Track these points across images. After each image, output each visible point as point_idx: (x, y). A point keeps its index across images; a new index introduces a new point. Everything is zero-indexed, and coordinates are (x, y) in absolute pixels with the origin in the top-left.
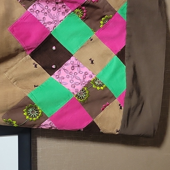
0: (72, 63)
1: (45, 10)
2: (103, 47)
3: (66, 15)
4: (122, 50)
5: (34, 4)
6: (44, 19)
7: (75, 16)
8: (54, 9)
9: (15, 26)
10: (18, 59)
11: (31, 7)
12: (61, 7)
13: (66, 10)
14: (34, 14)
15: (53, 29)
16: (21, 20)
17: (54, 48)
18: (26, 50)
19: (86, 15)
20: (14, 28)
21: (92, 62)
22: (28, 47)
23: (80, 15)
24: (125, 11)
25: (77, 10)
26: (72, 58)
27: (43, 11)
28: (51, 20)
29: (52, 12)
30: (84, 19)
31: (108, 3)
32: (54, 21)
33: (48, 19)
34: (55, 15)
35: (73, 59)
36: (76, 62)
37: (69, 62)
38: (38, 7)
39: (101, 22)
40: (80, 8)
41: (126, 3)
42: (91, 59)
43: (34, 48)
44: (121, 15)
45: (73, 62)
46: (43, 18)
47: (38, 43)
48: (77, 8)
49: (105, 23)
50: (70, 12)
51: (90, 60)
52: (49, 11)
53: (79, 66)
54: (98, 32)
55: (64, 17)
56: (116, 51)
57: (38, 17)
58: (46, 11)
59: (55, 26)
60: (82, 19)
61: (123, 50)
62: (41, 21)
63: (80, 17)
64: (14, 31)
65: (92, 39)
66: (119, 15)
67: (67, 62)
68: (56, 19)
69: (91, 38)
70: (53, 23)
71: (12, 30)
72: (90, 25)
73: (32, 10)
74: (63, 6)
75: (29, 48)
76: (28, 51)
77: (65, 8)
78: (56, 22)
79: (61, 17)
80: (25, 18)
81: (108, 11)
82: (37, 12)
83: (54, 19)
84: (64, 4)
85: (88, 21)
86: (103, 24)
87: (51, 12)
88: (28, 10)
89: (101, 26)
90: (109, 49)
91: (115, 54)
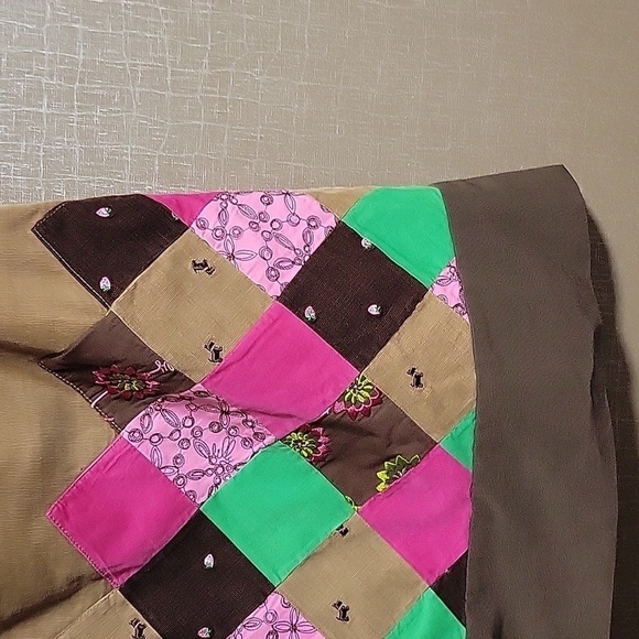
0: (270, 618)
1: (183, 430)
2: (388, 559)
3: (255, 449)
4: (453, 568)
5: (144, 412)
6: (179, 461)
7: (288, 453)
8: (216, 427)
9: (74, 497)
10: (79, 607)
11: (134, 424)
12: (239, 424)
13: (256, 434)
14: (145, 449)
15: (210, 494)
16: (98, 470)
17: (209, 561)
18: (108, 576)
19: (329, 450)
20: (70, 506)
21: (344, 617)
22: (116, 566)
23: (306, 451)
24: (469, 441)
25: (296, 436)
26: (271, 598)
27: (176, 435)
28: (204, 464)
29: (208, 437)
30: (320, 462)
31: (406, 416)
32: (213, 467)
33: (193, 460)
34: (219, 447)
35: (273, 603)
36: (285, 615)
37: (259, 613)
38: (158, 423)
39: (382, 475)
40: (305, 429)
41: (472, 416)
42: (340, 603)
43: (136, 567)
44: (454, 454)
45: (275, 615)
46: (176, 458)
47: (154, 550)
48: (296, 432)
49: (396, 479)
50: (270, 439)
51: (334, 605)
52: (197, 433)
53: (294, 628)
54: (369, 505)
55: (250, 452)
56: (431, 572)
57: (156, 456)
58: (186, 433)
59: (216, 486)
60: (311, 463)
61: (459, 568)
62: (168, 471)
63: (306, 455)
64: (67, 518)
65: (346, 531)
66: (444, 455)
67: (251, 616)
68: (223, 459)
69: (342, 527)
70: (210, 472)
71: (62, 515)
72: (340, 483)
73: (137, 435)
74: (245, 421)
75: (119, 569)
76: (117, 578)
77: (252, 427)
78: (220, 470)
79: (240, 454)
80: (111, 464)
81: (404, 441)
82: (155, 439)
83: (214, 461)
84: (250, 417)
85: (333, 468)
86: (388, 482)
87: (203, 438)
88: (125, 434)
89: (380, 487)
90: (407, 566)
91: (428, 581)
